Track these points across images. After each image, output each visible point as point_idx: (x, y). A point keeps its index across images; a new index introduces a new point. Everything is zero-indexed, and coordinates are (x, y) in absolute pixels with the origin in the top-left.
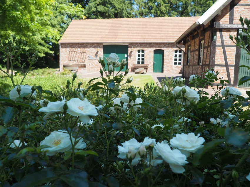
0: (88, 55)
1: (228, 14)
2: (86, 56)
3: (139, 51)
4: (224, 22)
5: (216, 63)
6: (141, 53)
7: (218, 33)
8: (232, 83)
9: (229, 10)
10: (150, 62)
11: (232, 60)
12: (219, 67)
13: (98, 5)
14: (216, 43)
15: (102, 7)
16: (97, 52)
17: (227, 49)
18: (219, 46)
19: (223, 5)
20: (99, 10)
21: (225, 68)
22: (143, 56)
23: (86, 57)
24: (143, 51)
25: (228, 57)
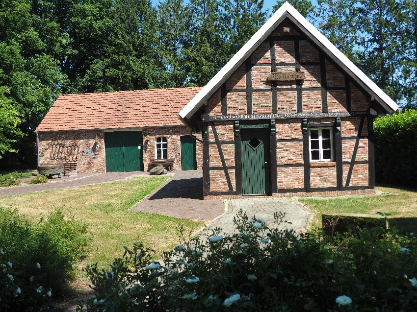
0: (81, 150)
1: (220, 104)
2: (78, 150)
3: (158, 140)
4: (216, 112)
5: (210, 166)
6: (162, 143)
7: (210, 128)
8: (234, 190)
9: (220, 98)
10: (176, 156)
11: (231, 161)
12: (215, 171)
13: (107, 67)
14: (208, 139)
15: (112, 69)
16: (96, 143)
17: (223, 147)
18: (213, 143)
19: (209, 93)
20: (108, 74)
21: (223, 172)
22: (165, 146)
23: (79, 152)
24: (165, 140)
25: (225, 157)
